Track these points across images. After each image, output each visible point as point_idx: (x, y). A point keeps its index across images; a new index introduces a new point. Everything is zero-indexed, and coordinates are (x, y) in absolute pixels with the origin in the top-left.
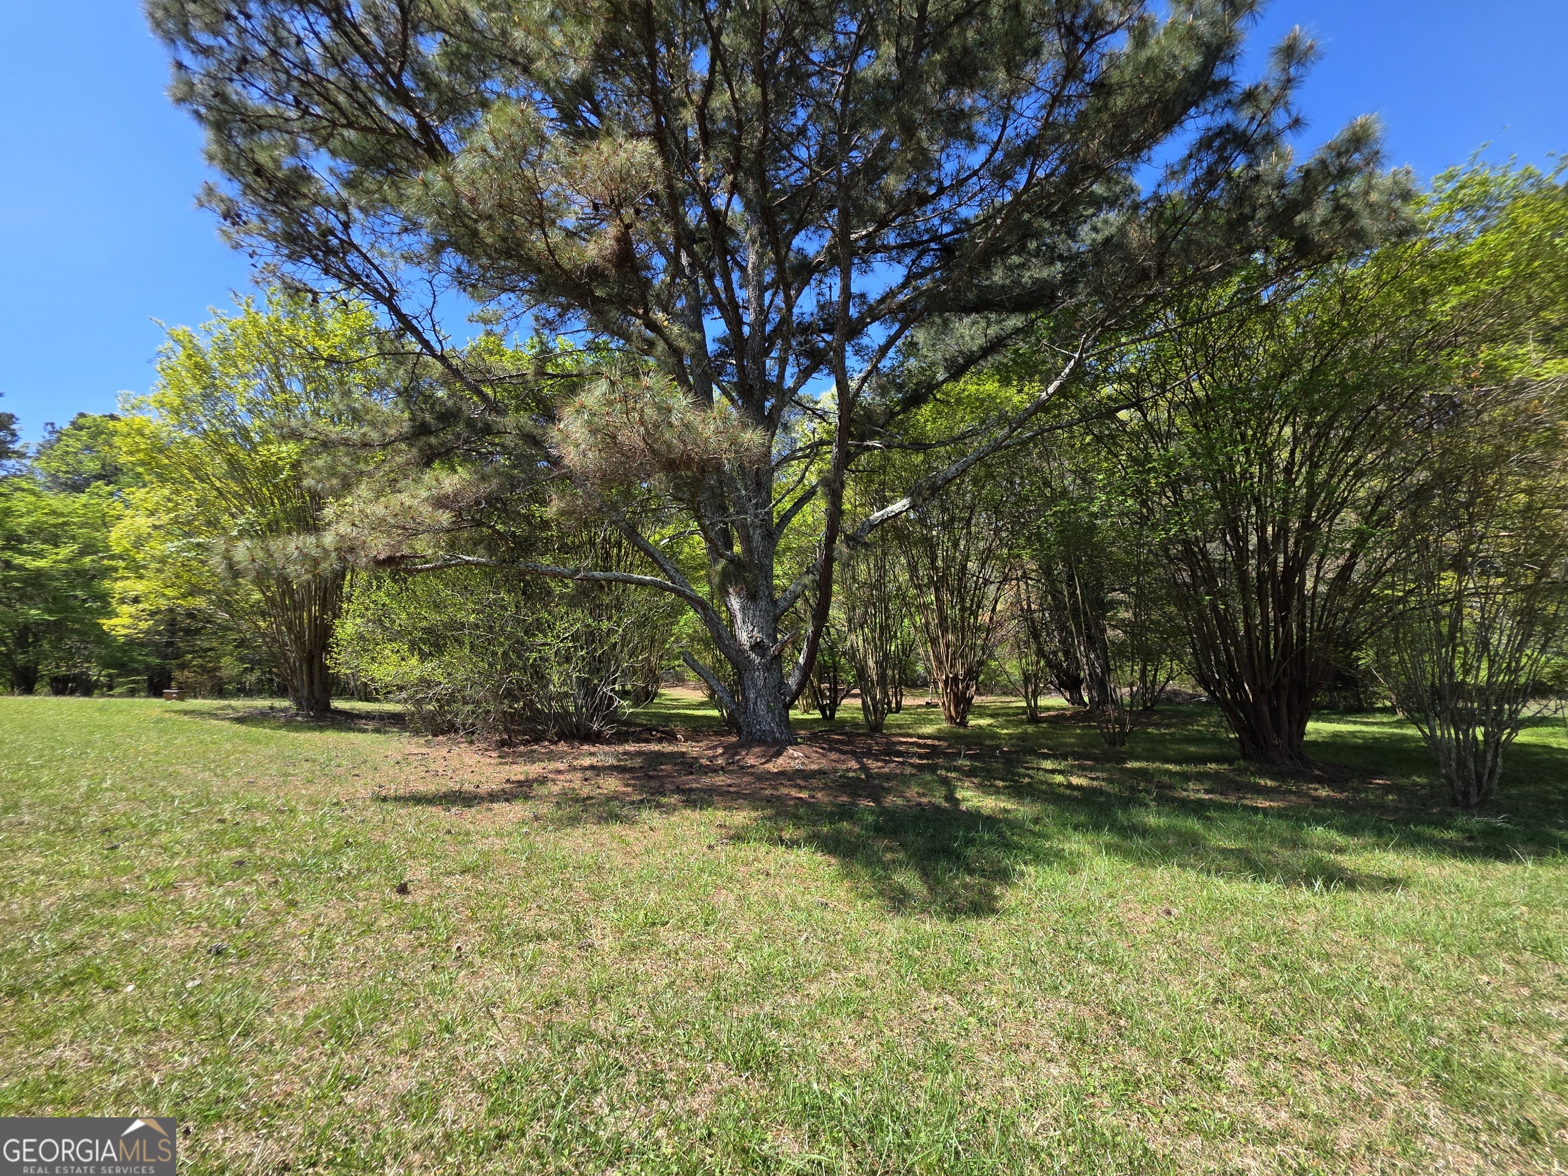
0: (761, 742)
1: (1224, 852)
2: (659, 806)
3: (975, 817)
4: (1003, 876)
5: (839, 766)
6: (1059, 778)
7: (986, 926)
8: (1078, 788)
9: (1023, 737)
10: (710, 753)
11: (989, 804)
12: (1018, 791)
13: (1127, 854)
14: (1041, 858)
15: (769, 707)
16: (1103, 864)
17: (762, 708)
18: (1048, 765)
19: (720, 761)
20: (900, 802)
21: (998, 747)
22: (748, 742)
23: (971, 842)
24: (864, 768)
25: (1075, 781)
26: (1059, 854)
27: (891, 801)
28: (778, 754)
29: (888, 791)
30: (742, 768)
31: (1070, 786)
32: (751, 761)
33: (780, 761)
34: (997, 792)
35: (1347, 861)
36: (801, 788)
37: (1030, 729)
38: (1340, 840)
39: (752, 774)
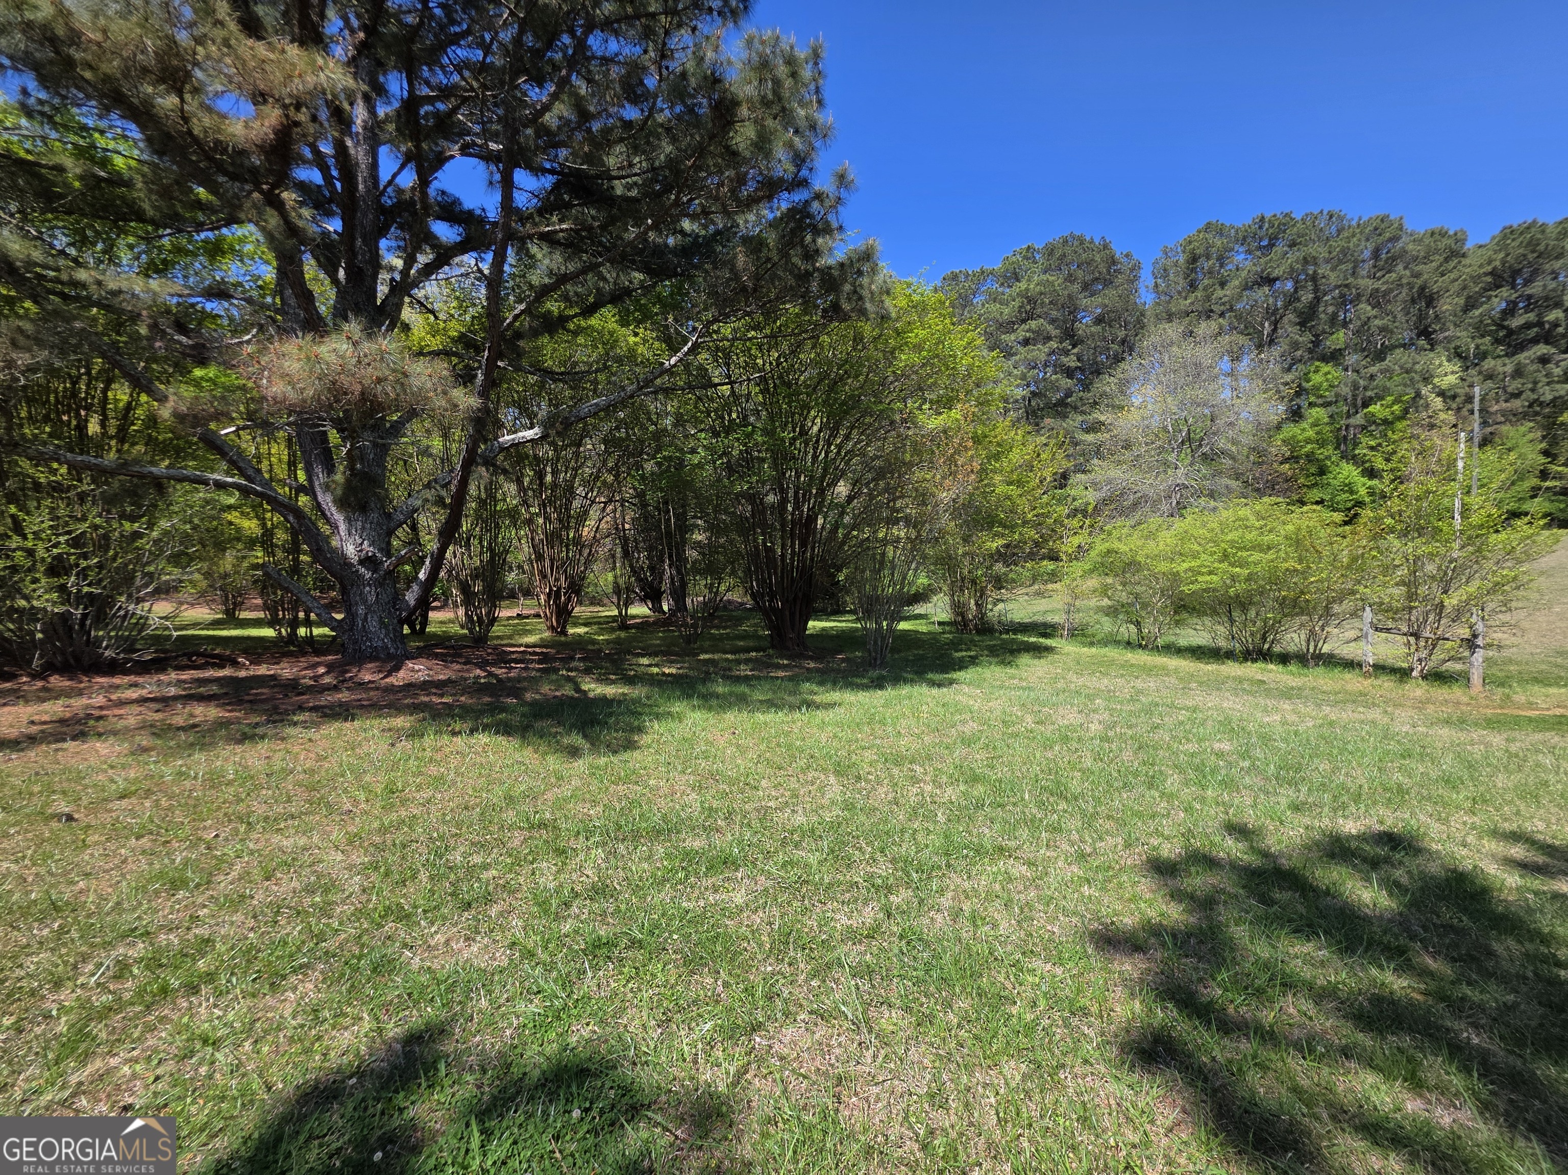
0: (373, 658)
1: (761, 702)
2: (295, 724)
3: (604, 701)
4: (640, 730)
5: (466, 675)
6: (655, 670)
7: (636, 754)
8: (669, 675)
9: (618, 641)
10: (309, 673)
11: (610, 691)
12: (631, 681)
13: (710, 709)
14: (658, 717)
15: (381, 622)
16: (698, 715)
17: (373, 624)
18: (645, 661)
19: (327, 680)
20: (537, 697)
21: (600, 651)
22: (360, 658)
23: (611, 714)
24: (490, 674)
25: (667, 671)
26: (669, 713)
27: (529, 696)
28: (397, 668)
29: (525, 690)
30: (360, 684)
31: (664, 674)
32: (367, 677)
33: (402, 674)
34: (613, 682)
35: (817, 699)
36: (442, 696)
37: (623, 634)
38: (815, 688)
39: (377, 689)
